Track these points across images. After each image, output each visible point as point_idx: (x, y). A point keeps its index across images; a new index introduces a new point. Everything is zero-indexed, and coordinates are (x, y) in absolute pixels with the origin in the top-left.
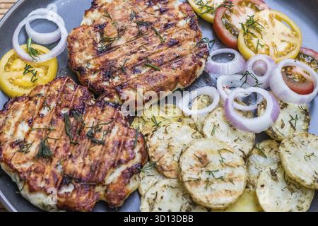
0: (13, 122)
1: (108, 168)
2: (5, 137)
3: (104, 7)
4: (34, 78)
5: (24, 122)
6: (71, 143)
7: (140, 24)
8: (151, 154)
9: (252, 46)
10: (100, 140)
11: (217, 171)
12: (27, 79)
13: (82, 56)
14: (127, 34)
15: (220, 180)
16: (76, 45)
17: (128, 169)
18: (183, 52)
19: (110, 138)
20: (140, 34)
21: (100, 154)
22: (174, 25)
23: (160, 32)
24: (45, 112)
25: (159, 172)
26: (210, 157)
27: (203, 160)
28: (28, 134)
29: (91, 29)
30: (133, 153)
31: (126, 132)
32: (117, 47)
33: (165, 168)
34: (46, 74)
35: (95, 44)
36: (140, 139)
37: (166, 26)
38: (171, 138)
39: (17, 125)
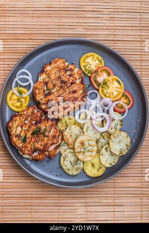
0: (15, 126)
1: (50, 146)
2: (13, 132)
3: (47, 72)
6: (36, 136)
7: (61, 82)
8: (65, 138)
9: (104, 93)
10: (47, 135)
11: (87, 148)
14: (57, 87)
15: (88, 151)
16: (37, 91)
17: (57, 146)
18: (78, 96)
19: (50, 134)
20: (61, 87)
21: (47, 141)
23: (69, 86)
24: (26, 122)
25: (67, 145)
26: (85, 143)
27: (82, 144)
28: (21, 132)
29: (43, 84)
30: (58, 140)
31: (56, 131)
33: (69, 144)
36: (61, 134)
37: (72, 83)
38: (71, 132)
39: (16, 128)
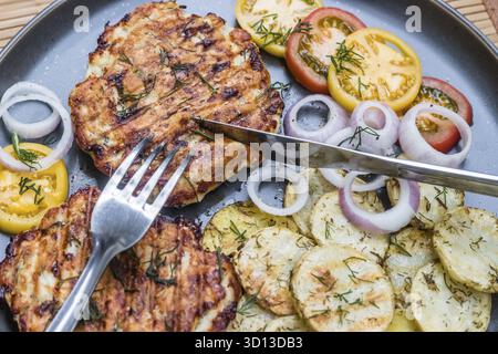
1: (190, 320)
2: (24, 300)
3: (118, 45)
4: (39, 197)
5: (46, 272)
6: (126, 291)
7: (176, 68)
8: (245, 284)
9: (352, 89)
10: (169, 278)
11: (350, 292)
12: (28, 200)
13: (94, 127)
14: (158, 87)
15: (356, 306)
17: (220, 315)
18: (246, 107)
19: (183, 272)
20: (178, 84)
21: (174, 301)
22: (227, 65)
23: (209, 79)
24: (72, 249)
25: (263, 309)
26: (334, 274)
27: (326, 280)
28: (57, 289)
29: (103, 82)
30: (222, 289)
31: (202, 258)
32: (146, 109)
33: (271, 301)
34: (54, 186)
35: (112, 106)
36: (224, 265)
37: (216, 69)
38: (268, 254)
39: (35, 279)
